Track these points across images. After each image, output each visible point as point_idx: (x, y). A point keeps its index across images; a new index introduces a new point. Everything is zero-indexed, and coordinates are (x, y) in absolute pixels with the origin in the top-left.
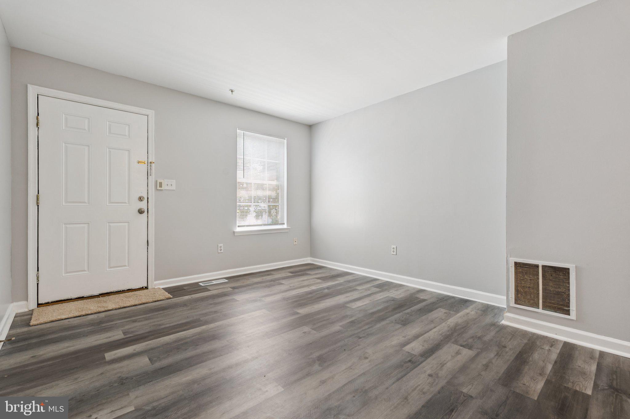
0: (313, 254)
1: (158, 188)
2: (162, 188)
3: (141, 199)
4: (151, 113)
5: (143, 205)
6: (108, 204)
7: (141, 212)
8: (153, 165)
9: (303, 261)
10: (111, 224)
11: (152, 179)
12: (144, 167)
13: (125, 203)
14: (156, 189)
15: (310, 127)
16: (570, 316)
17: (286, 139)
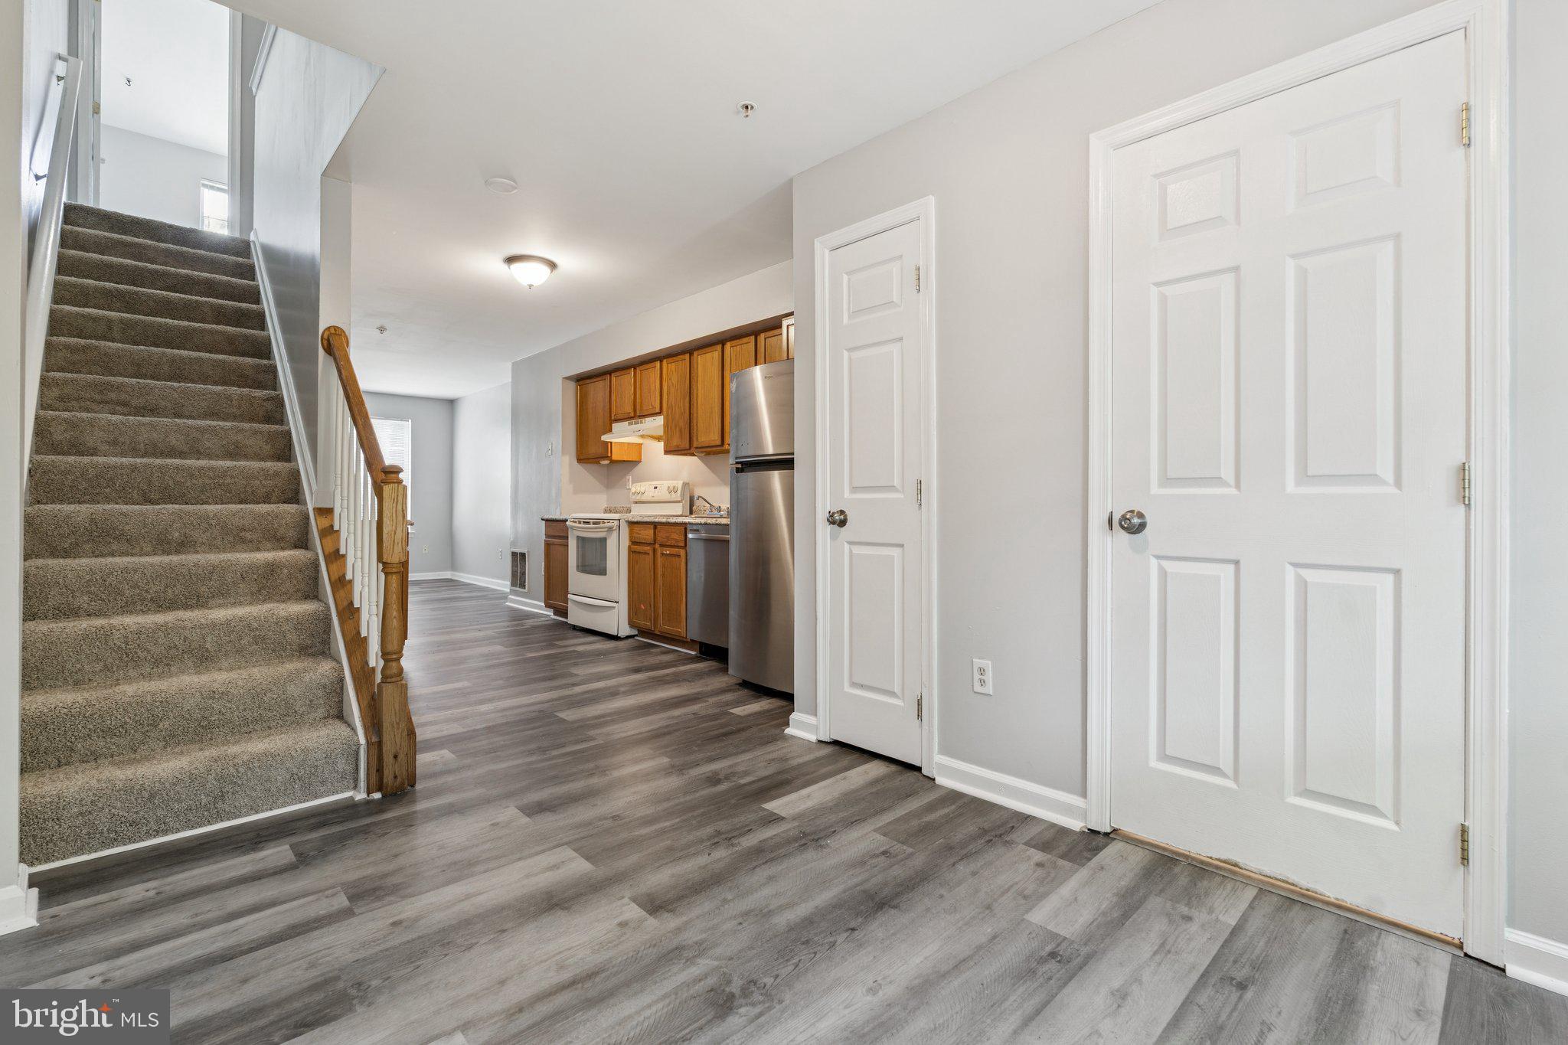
9: (439, 574)
15: (451, 403)
16: (526, 590)
17: (410, 421)
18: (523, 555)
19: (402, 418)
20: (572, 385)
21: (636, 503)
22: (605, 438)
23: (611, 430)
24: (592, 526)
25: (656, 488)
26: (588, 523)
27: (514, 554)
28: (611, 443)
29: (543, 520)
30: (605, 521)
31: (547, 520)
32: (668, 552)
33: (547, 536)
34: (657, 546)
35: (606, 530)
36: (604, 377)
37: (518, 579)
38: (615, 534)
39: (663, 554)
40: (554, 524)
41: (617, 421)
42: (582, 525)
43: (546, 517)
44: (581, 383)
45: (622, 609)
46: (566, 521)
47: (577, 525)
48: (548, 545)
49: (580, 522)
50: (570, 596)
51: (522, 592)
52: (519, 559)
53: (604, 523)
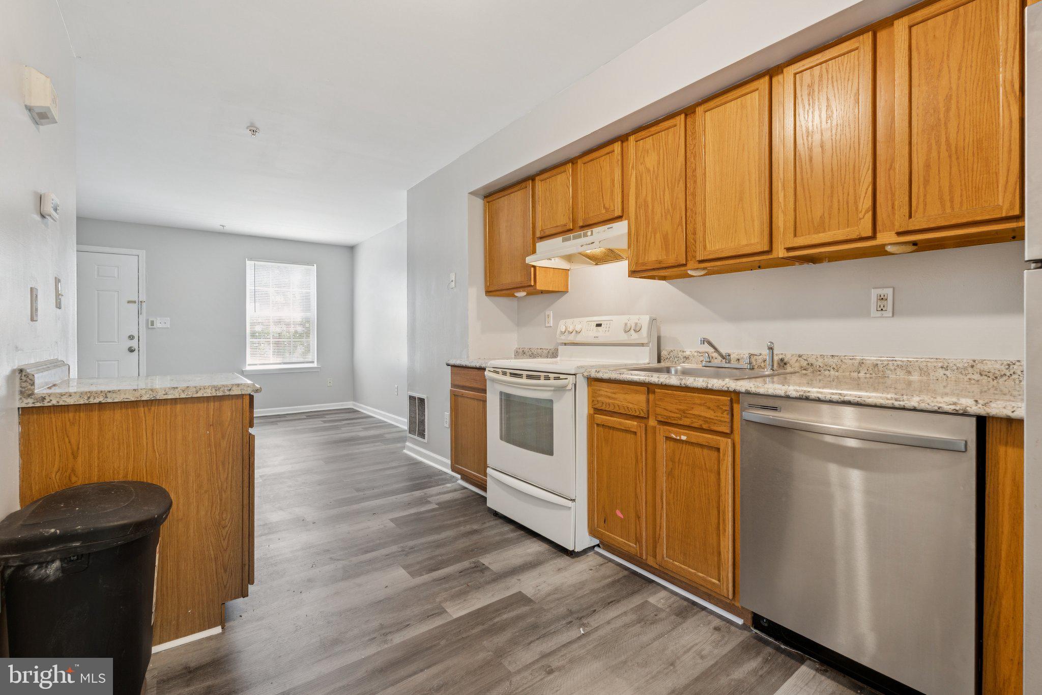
0: (355, 398)
1: (150, 326)
2: (155, 326)
3: (131, 337)
4: (143, 253)
5: (134, 344)
6: (96, 343)
7: (131, 350)
8: (144, 305)
9: (342, 405)
10: (100, 362)
11: (143, 318)
12: (134, 307)
13: (115, 342)
14: (147, 327)
15: (351, 249)
16: (426, 441)
17: (315, 265)
18: (422, 401)
19: (309, 263)
20: (479, 203)
21: (565, 344)
22: (530, 260)
23: (534, 252)
24: (524, 380)
25: (599, 325)
26: (520, 376)
27: (412, 398)
28: (534, 267)
29: (448, 365)
30: (551, 375)
31: (453, 366)
32: (684, 438)
33: (453, 385)
34: (652, 422)
35: (553, 389)
36: (523, 185)
37: (418, 427)
38: (569, 396)
39: (668, 438)
40: (466, 371)
41: (542, 238)
42: (508, 378)
43: (452, 362)
44: (489, 199)
45: (580, 510)
46: (484, 369)
47: (500, 377)
48: (454, 397)
49: (504, 374)
50: (489, 471)
51: (420, 441)
52: (418, 405)
53: (547, 378)
